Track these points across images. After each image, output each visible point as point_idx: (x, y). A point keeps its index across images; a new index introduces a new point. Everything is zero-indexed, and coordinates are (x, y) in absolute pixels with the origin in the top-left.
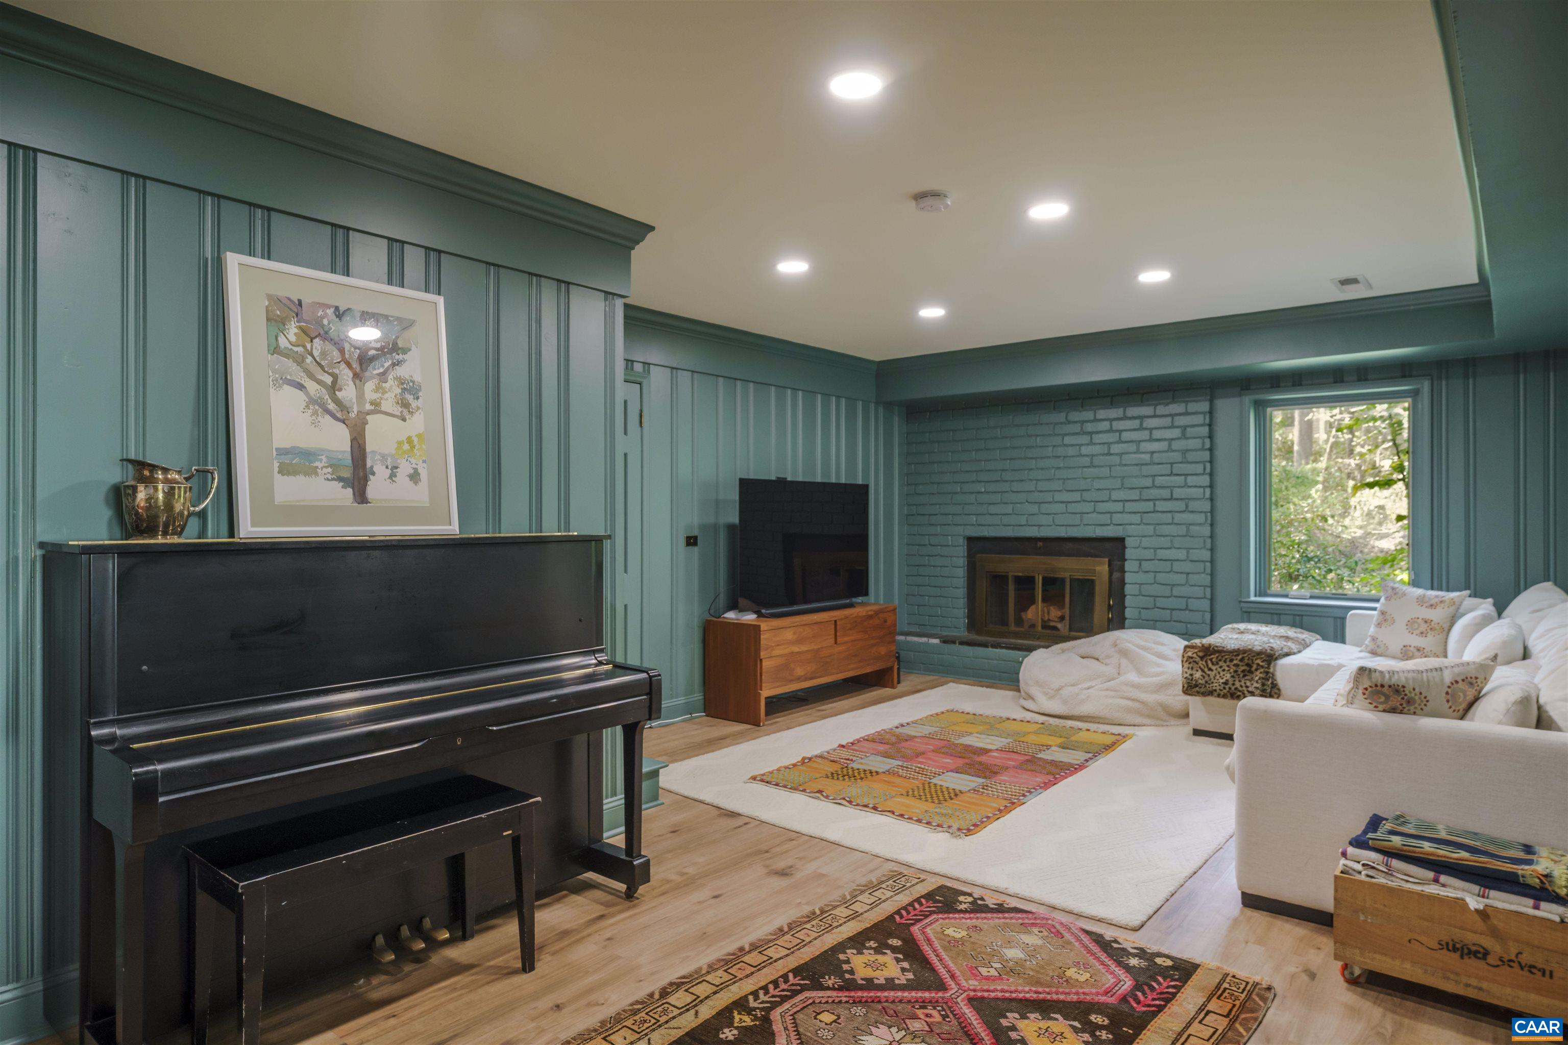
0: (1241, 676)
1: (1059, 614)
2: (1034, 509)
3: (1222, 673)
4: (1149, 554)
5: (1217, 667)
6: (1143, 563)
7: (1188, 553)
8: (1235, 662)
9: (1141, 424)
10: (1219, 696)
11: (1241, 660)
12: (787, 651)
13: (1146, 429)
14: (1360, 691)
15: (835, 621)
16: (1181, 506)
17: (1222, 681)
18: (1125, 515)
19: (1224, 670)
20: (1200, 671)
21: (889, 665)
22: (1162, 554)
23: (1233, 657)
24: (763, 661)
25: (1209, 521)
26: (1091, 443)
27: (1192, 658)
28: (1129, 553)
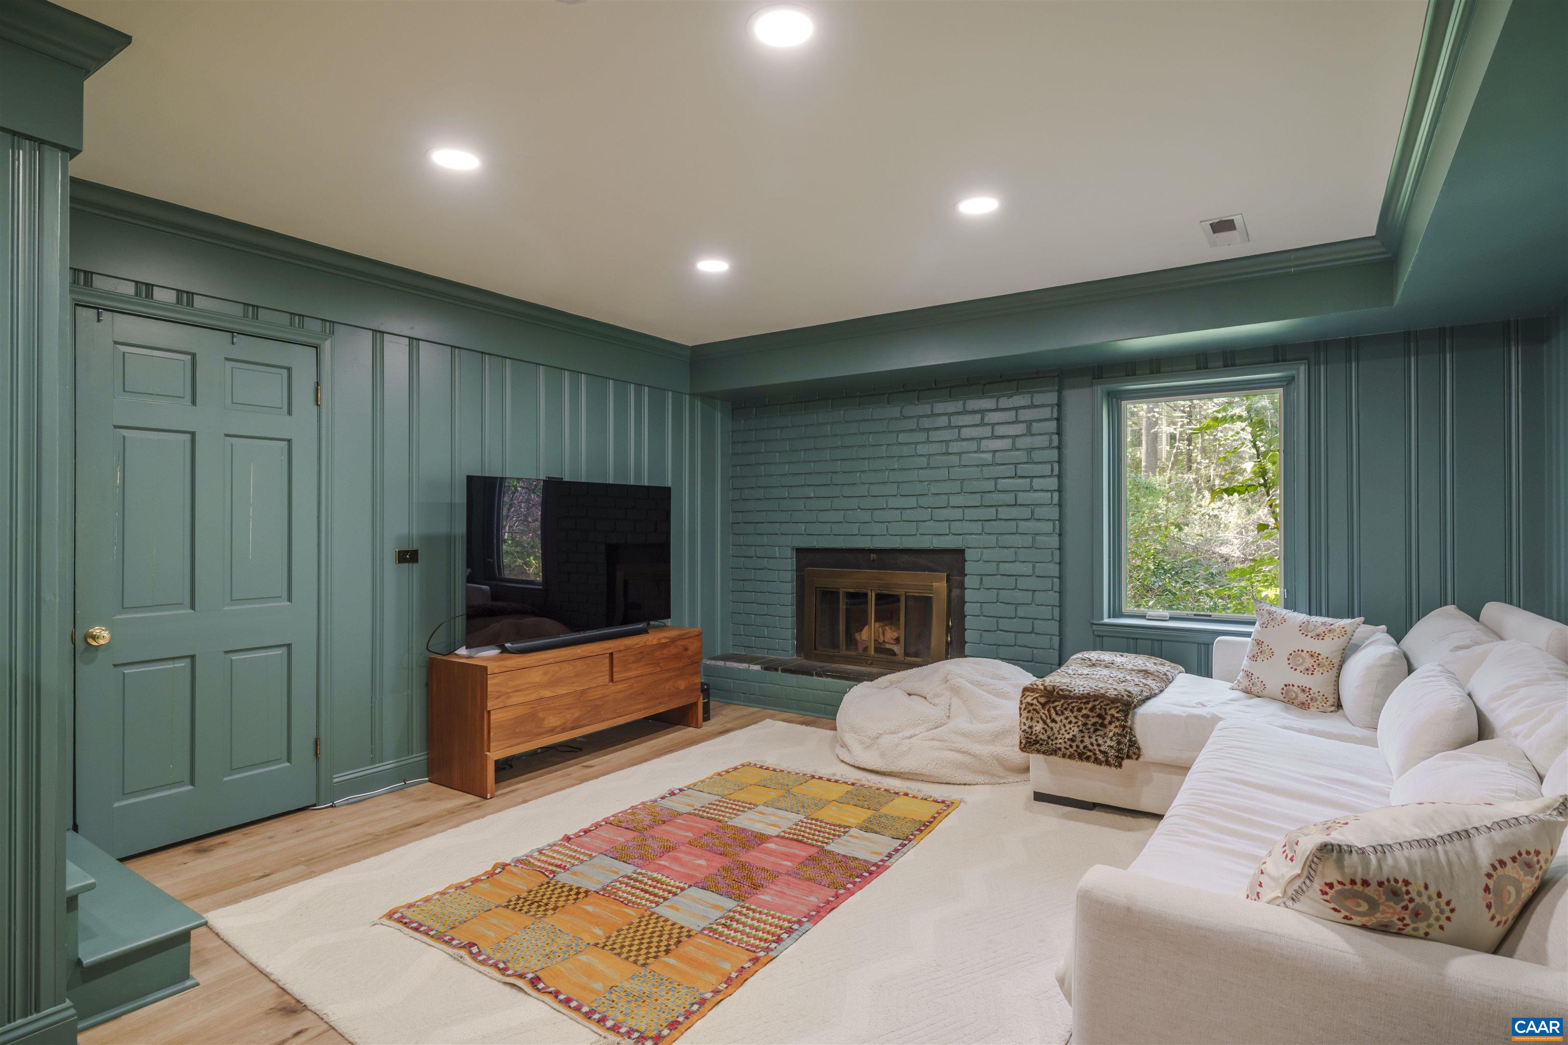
0: (1092, 730)
1: (895, 635)
2: (866, 516)
3: (1068, 726)
4: (990, 568)
5: (1062, 717)
6: (984, 578)
7: (1034, 567)
8: (1084, 712)
9: (982, 419)
10: (1064, 756)
11: (1092, 709)
12: (532, 697)
13: (988, 424)
14: (1317, 885)
15: (611, 654)
16: (1026, 513)
17: (1068, 736)
18: (965, 524)
19: (1070, 722)
20: (1041, 722)
21: (691, 700)
22: (1006, 568)
23: (1082, 705)
24: (492, 713)
25: (1057, 531)
26: (928, 441)
27: (1032, 705)
28: (969, 567)
